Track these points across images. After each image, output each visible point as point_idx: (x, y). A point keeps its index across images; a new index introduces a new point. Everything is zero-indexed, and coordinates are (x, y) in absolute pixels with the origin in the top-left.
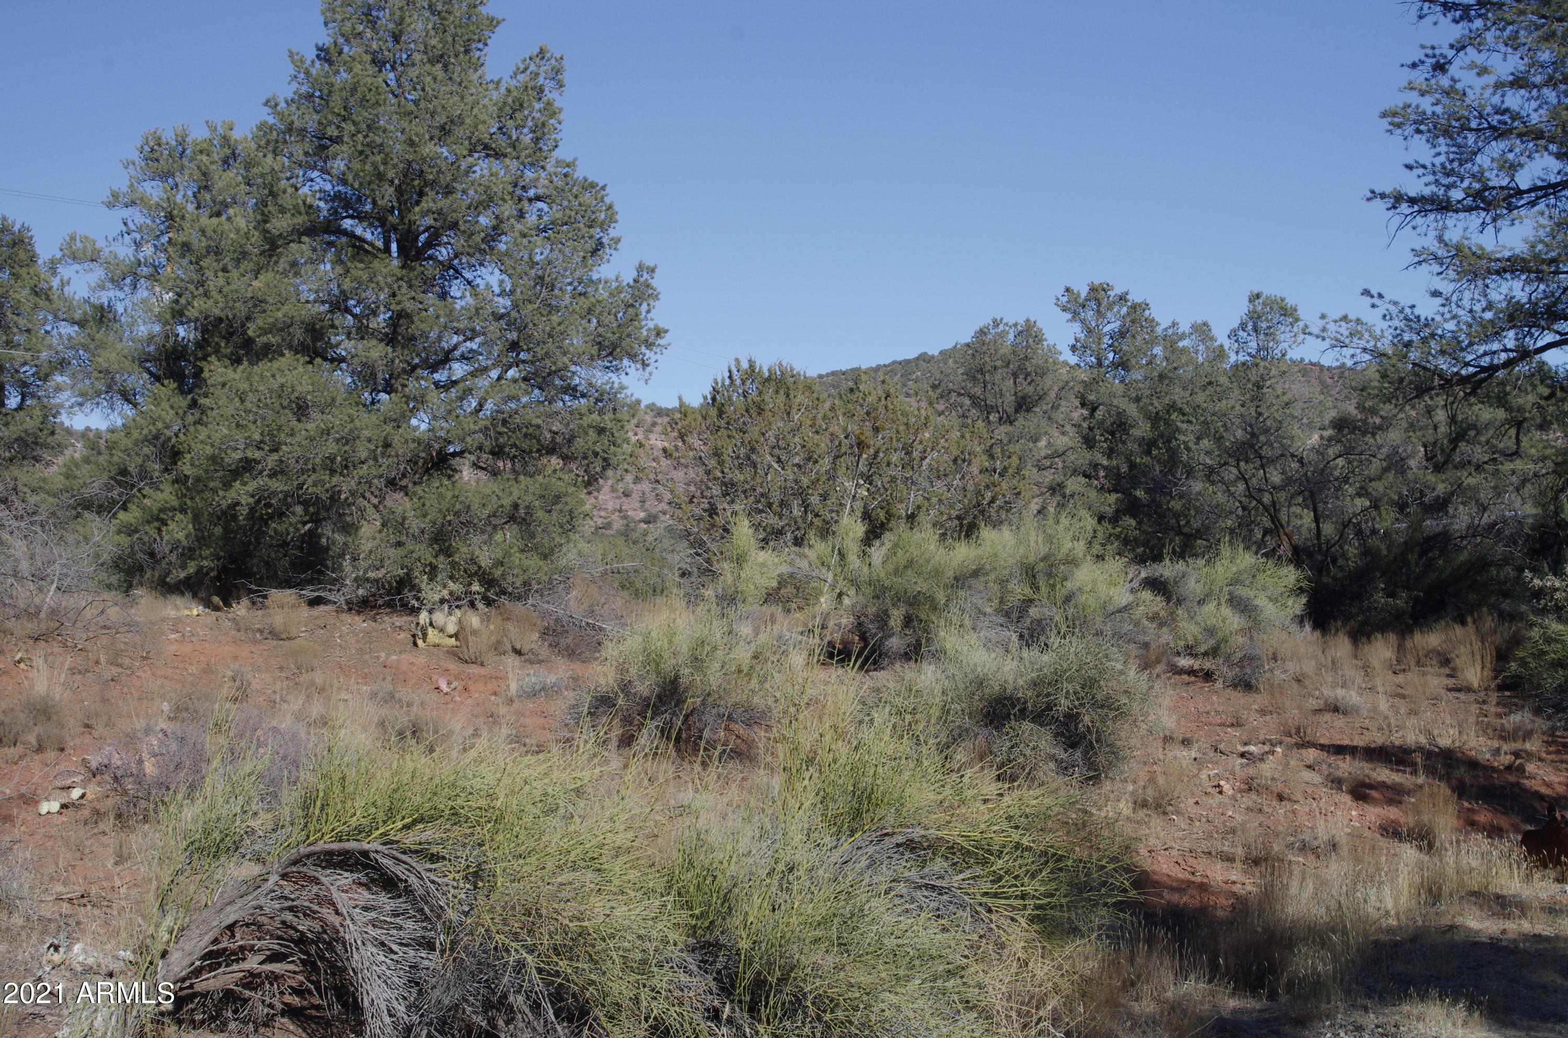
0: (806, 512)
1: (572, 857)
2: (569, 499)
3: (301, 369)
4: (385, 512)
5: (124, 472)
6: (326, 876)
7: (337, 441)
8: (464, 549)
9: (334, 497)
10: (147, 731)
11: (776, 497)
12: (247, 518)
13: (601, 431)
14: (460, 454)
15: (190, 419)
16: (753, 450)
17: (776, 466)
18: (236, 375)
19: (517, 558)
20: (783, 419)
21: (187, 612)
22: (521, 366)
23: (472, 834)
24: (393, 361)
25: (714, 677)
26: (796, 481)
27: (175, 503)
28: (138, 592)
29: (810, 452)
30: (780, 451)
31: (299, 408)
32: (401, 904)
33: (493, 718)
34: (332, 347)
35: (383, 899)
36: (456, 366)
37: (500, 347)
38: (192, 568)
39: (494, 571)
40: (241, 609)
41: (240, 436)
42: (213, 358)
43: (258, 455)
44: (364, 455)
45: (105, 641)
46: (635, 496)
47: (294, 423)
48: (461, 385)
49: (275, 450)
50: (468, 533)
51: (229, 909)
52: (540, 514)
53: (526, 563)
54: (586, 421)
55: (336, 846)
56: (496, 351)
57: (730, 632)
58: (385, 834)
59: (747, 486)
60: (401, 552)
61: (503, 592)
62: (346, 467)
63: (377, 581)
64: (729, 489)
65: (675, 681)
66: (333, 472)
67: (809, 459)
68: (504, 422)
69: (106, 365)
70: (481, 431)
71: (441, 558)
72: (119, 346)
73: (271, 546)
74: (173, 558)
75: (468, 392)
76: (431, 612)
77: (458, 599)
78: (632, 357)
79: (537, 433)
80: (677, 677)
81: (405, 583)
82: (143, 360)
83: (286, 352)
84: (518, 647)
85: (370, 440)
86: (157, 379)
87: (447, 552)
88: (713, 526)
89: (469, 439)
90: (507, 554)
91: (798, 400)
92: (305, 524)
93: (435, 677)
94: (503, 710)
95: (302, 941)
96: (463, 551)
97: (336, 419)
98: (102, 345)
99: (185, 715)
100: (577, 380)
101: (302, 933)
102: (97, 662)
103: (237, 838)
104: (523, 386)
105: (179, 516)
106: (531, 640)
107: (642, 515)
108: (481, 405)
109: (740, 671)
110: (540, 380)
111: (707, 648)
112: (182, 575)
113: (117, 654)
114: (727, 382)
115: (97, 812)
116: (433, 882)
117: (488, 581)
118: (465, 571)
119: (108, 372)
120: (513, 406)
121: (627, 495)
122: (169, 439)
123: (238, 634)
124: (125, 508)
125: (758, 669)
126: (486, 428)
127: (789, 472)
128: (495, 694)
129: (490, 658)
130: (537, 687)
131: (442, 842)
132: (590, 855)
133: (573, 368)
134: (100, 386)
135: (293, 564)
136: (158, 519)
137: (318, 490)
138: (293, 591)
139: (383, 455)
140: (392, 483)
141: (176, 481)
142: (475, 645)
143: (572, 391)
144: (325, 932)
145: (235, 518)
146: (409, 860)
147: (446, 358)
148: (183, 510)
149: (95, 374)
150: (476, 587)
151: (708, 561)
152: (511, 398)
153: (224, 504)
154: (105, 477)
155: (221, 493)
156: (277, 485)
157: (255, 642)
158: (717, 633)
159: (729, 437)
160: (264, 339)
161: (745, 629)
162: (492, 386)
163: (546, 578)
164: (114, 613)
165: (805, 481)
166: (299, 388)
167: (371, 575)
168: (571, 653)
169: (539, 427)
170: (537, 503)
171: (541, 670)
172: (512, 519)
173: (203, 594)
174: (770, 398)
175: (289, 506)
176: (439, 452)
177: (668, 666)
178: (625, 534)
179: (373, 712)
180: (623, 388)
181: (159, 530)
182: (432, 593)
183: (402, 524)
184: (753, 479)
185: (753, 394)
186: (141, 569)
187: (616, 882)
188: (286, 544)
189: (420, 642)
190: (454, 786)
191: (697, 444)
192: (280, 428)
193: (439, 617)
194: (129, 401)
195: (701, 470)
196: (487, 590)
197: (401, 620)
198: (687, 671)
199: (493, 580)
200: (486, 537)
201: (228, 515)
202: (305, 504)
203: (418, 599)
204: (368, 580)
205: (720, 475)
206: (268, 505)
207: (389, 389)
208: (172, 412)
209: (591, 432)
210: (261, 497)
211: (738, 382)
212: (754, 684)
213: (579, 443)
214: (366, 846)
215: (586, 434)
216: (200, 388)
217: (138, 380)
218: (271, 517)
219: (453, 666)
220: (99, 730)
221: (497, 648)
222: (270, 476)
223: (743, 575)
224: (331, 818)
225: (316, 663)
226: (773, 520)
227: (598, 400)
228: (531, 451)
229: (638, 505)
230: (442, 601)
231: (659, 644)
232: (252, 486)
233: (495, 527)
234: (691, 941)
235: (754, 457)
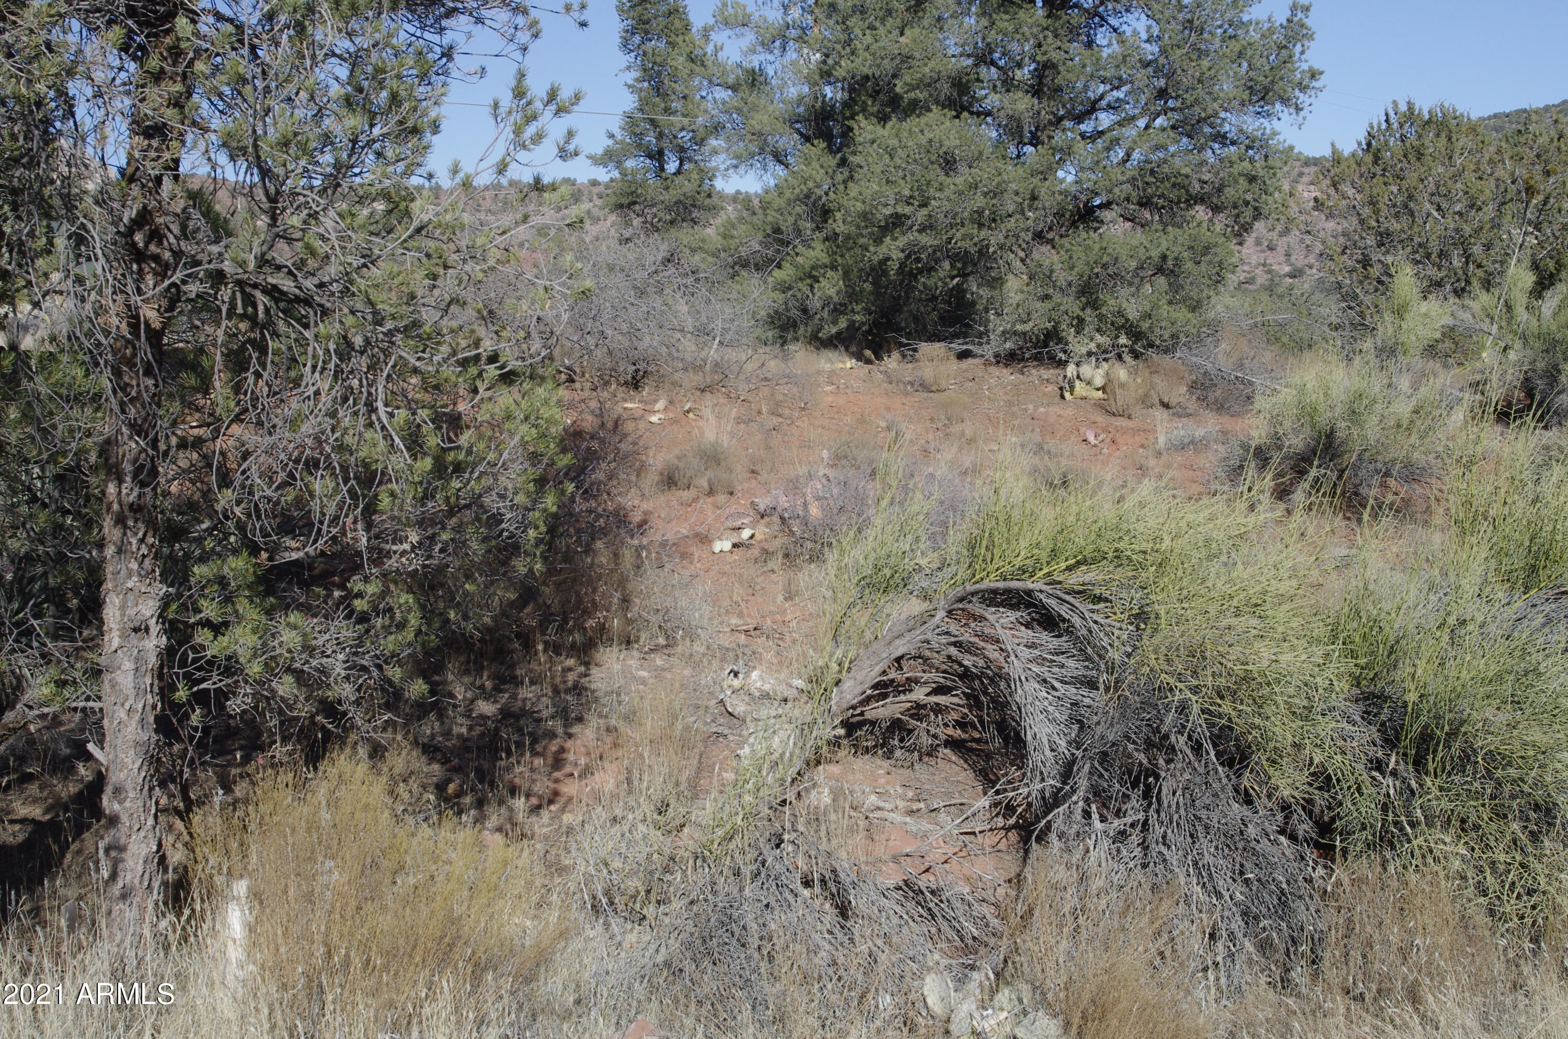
0: (1467, 263)
1: (1235, 603)
2: (1218, 250)
3: (948, 123)
4: (1032, 265)
5: (777, 230)
6: (990, 613)
7: (985, 195)
8: (1112, 302)
9: (983, 252)
10: (810, 476)
11: (1434, 246)
12: (897, 274)
13: (1252, 179)
14: (1107, 205)
15: (839, 178)
16: (1411, 197)
17: (1435, 214)
18: (885, 132)
19: (1165, 310)
20: (1443, 164)
21: (841, 365)
22: (1170, 114)
23: (1135, 577)
24: (1039, 113)
25: (1372, 430)
26: (1457, 230)
27: (827, 261)
28: (792, 347)
29: (1473, 198)
30: (1440, 196)
31: (947, 162)
32: (1062, 642)
33: (1142, 469)
34: (978, 100)
35: (1044, 637)
36: (1102, 116)
37: (1148, 94)
38: (843, 323)
39: (1142, 323)
40: (892, 362)
41: (890, 192)
42: (860, 117)
43: (907, 210)
44: (1011, 208)
45: (765, 392)
46: (1281, 250)
47: (942, 178)
48: (1108, 136)
49: (924, 205)
50: (1115, 285)
51: (897, 642)
52: (1189, 265)
53: (1174, 315)
54: (1235, 170)
55: (1001, 585)
56: (1143, 99)
57: (1389, 385)
58: (1049, 574)
59: (1404, 236)
60: (1048, 305)
61: (1151, 345)
62: (994, 220)
63: (1024, 334)
64: (1384, 239)
65: (1330, 435)
66: (981, 226)
67: (1472, 206)
68: (1152, 172)
69: (758, 127)
70: (1128, 181)
71: (1088, 311)
72: (771, 108)
73: (920, 300)
74: (825, 314)
75: (1116, 141)
76: (1078, 365)
77: (1105, 352)
78: (1285, 101)
79: (1186, 182)
80: (1332, 431)
81: (1052, 336)
82: (793, 121)
83: (933, 107)
84: (1166, 400)
85: (1017, 194)
86: (807, 139)
87: (1094, 304)
88: (1367, 277)
89: (1116, 190)
90: (1155, 306)
91: (1461, 143)
92: (953, 278)
93: (1082, 430)
94: (1152, 462)
95: (966, 675)
96: (1110, 304)
97: (984, 173)
98: (754, 108)
99: (844, 462)
100: (1227, 127)
101: (966, 667)
102: (759, 412)
103: (905, 575)
104: (1172, 134)
105: (830, 273)
106: (1179, 393)
107: (1287, 269)
108: (1128, 155)
109: (1399, 426)
110: (1188, 128)
111: (1365, 402)
112: (834, 330)
113: (778, 404)
114: (1384, 126)
115: (765, 552)
116: (1096, 622)
117: (1136, 334)
118: (1113, 324)
119: (760, 134)
120: (1161, 155)
121: (1271, 248)
122: (820, 198)
123: (890, 387)
124: (779, 266)
125: (1418, 423)
126: (1134, 179)
127: (1450, 220)
128: (1142, 446)
129: (1137, 411)
130: (1186, 441)
131: (1106, 583)
132: (1254, 601)
133: (1223, 115)
134: (754, 148)
135: (941, 318)
136: (810, 276)
137: (967, 244)
138: (942, 344)
139: (1030, 207)
140: (1039, 236)
141: (827, 239)
142: (1122, 398)
143: (1221, 138)
144: (988, 667)
145: (885, 273)
146: (1072, 600)
147: (1093, 108)
148: (834, 268)
149: (749, 137)
150: (1123, 340)
151: (1362, 315)
152: (1158, 148)
153: (876, 259)
154: (760, 236)
155: (872, 249)
156: (926, 240)
157: (907, 394)
158: (1376, 386)
159: (1385, 184)
160: (912, 95)
161: (1404, 383)
162: (1140, 135)
163: (1194, 331)
164: (773, 365)
165: (1467, 230)
166: (947, 143)
167: (1019, 327)
168: (1220, 407)
169: (1187, 176)
170: (1185, 254)
171: (1190, 423)
172: (1160, 270)
173: (853, 349)
174: (1433, 144)
175: (937, 261)
176: (1086, 205)
177: (1323, 421)
178: (1270, 289)
179: (1026, 461)
180: (1275, 134)
181: (812, 287)
182: (1079, 346)
183: (1049, 277)
184: (1410, 228)
185: (1412, 138)
186: (795, 326)
187: (1280, 629)
188: (934, 298)
189: (1067, 395)
190: (1117, 528)
191: (1351, 192)
192: (929, 183)
193: (1087, 370)
194: (781, 162)
195: (1354, 220)
196: (1135, 343)
197: (1048, 373)
198: (1343, 424)
199: (1140, 333)
200: (1133, 289)
201: (879, 270)
202: (954, 258)
203: (1065, 352)
204: (1015, 333)
205: (1374, 224)
206: (918, 260)
207: (1035, 141)
208: (822, 171)
209: (1241, 180)
210: (911, 253)
211: (1395, 126)
212: (1414, 439)
213: (1229, 192)
214: (1031, 586)
215: (1236, 182)
216: (848, 146)
217: (788, 140)
218: (921, 272)
219: (1101, 419)
220: (764, 477)
221: (1144, 401)
222: (919, 231)
223: (1404, 326)
224: (996, 558)
225: (965, 415)
226: (1432, 271)
227: (1249, 147)
228: (1179, 202)
229: (1283, 258)
230: (1090, 354)
231: (1314, 397)
232: (902, 241)
233: (1142, 279)
234: (1357, 691)
235: (1412, 205)
